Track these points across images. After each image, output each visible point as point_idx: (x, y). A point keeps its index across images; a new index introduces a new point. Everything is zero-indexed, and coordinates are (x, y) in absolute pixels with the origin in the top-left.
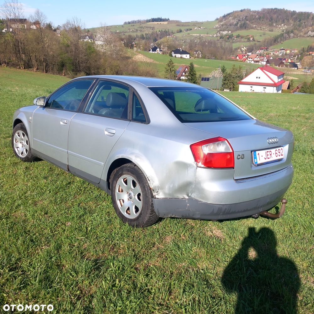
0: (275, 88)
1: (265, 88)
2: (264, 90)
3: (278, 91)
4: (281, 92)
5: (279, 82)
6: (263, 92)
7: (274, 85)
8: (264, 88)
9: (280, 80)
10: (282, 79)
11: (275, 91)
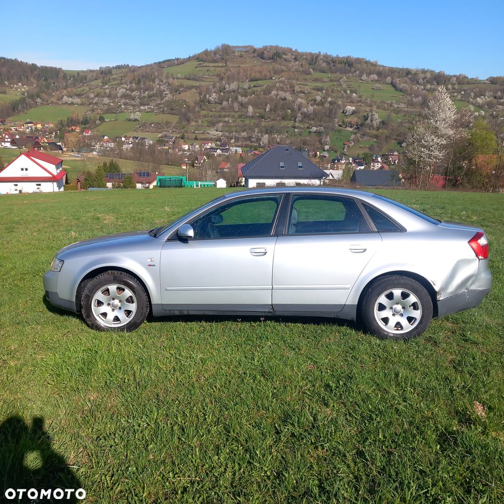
0: (55, 184)
1: (40, 185)
2: (38, 188)
3: (60, 188)
4: (63, 190)
5: (58, 174)
6: (38, 190)
7: (52, 179)
8: (38, 185)
9: (59, 171)
10: (61, 169)
11: (56, 190)
